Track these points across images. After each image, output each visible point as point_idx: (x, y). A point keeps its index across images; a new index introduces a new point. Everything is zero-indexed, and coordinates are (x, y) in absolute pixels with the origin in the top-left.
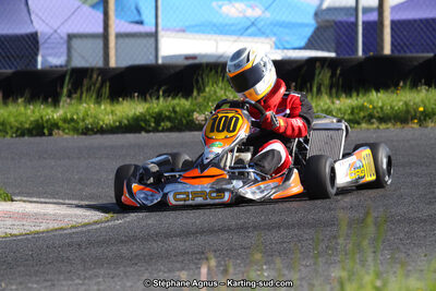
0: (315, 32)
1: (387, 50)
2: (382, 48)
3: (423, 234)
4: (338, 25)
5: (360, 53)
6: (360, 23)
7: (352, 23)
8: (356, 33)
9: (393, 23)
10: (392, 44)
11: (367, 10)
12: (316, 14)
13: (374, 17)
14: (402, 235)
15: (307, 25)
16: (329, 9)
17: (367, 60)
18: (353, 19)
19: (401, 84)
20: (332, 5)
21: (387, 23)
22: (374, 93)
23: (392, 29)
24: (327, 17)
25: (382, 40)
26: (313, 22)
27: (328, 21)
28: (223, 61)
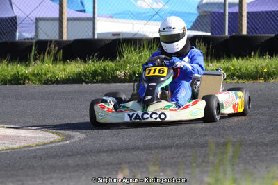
0: (197, 19)
1: (244, 32)
2: (241, 30)
3: (265, 153)
4: (213, 14)
5: (227, 33)
6: (227, 14)
7: (222, 13)
8: (225, 20)
9: (248, 13)
10: (248, 28)
11: (231, 5)
12: (198, 7)
13: (236, 9)
14: (251, 154)
15: (193, 14)
16: (207, 4)
17: (232, 38)
18: (222, 11)
19: (253, 54)
20: (209, 1)
21: (245, 14)
22: (235, 59)
23: (247, 17)
24: (206, 10)
25: (241, 25)
26: (196, 12)
27: (205, 12)
28: (136, 37)
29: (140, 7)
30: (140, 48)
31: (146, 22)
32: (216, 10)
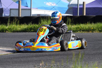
0: (68, 10)
1: (85, 14)
2: (84, 14)
3: (92, 58)
4: (73, 8)
5: (78, 15)
6: (79, 8)
7: (77, 8)
8: (78, 10)
9: (86, 8)
10: (86, 13)
11: (80, 5)
12: (68, 6)
13: (82, 7)
14: (87, 58)
15: (66, 8)
16: (71, 4)
17: (80, 17)
18: (77, 7)
19: (88, 22)
20: (72, 3)
21: (85, 8)
22: (81, 24)
23: (86, 9)
24: (71, 6)
25: (84, 12)
26: (67, 7)
27: (71, 7)
28: (46, 16)
29: (48, 5)
30: (47, 20)
31: (49, 11)
32: (74, 6)
